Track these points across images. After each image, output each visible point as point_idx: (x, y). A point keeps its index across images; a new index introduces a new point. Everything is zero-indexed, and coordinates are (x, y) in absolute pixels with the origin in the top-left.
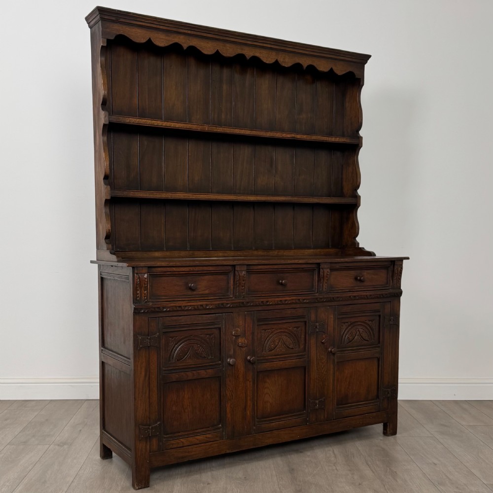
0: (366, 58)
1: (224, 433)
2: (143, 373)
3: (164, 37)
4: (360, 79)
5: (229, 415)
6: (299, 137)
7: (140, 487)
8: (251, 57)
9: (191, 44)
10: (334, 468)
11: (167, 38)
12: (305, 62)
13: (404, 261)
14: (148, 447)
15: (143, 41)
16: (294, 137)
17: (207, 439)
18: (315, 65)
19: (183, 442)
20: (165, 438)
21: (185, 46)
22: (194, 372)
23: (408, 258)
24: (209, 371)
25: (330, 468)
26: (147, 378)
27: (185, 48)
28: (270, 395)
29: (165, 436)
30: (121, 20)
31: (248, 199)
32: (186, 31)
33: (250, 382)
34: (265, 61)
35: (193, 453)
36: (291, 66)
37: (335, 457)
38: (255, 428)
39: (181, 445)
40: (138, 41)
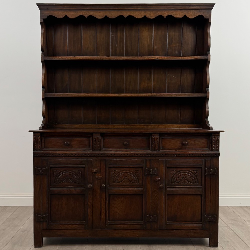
0: (212, 5)
1: (86, 226)
2: (39, 188)
3: (74, 14)
4: (208, 19)
5: (90, 216)
6: (161, 58)
7: (36, 247)
8: (128, 17)
9: (90, 15)
11: (76, 13)
12: (165, 14)
13: (221, 133)
14: (41, 226)
15: (62, 17)
16: (158, 59)
17: (76, 228)
18: (172, 15)
19: (61, 227)
20: (51, 223)
21: (86, 16)
22: (68, 190)
23: (223, 132)
24: (78, 190)
26: (41, 190)
27: (86, 17)
28: (118, 209)
29: (51, 222)
30: (50, 8)
32: (86, 8)
33: (104, 199)
34: (137, 18)
36: (155, 18)
38: (107, 226)
39: (60, 229)
40: (59, 18)
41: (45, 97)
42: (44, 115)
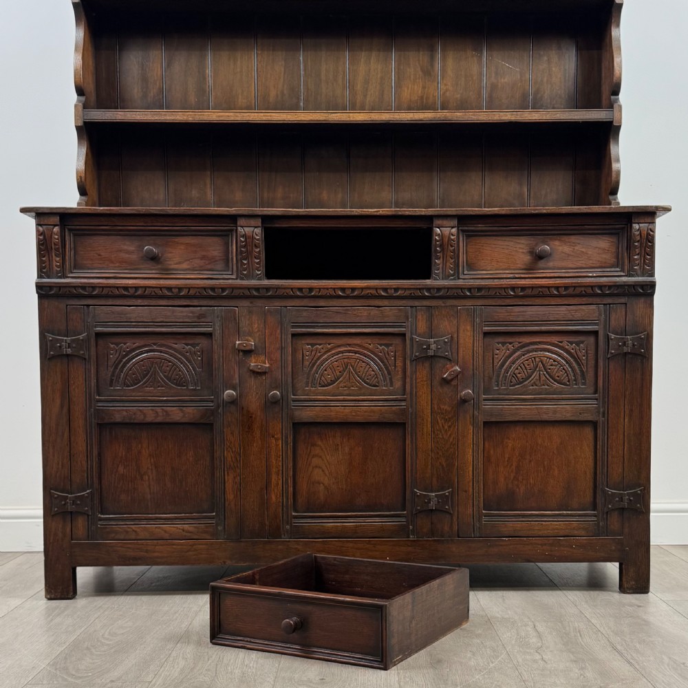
1: (220, 528)
2: (58, 401)
5: (230, 496)
7: (53, 596)
10: (538, 657)
14: (68, 529)
17: (184, 533)
19: (136, 532)
20: (101, 519)
22: (159, 409)
24: (190, 410)
25: (528, 657)
26: (65, 410)
28: (323, 471)
29: (102, 516)
31: (352, 119)
33: (277, 440)
35: (156, 554)
37: (540, 636)
38: (288, 527)
39: (133, 537)
41: (85, 123)
42: (81, 181)
